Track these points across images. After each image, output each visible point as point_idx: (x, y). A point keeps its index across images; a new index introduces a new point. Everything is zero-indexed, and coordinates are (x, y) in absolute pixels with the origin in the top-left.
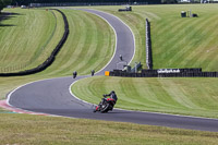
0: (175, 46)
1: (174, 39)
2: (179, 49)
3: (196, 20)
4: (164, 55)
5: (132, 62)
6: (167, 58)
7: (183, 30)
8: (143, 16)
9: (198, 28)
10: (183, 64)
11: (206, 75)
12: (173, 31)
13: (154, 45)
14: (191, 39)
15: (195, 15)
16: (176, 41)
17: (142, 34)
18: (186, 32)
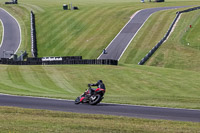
0: (58, 36)
1: (56, 30)
2: (61, 39)
3: (77, 12)
4: (47, 45)
5: (19, 51)
6: (50, 47)
7: (65, 22)
8: (28, 8)
9: (79, 19)
10: (65, 53)
11: (86, 62)
12: (55, 22)
13: (38, 35)
14: (72, 29)
15: (76, 8)
16: (59, 32)
17: (27, 25)
18: (68, 23)
